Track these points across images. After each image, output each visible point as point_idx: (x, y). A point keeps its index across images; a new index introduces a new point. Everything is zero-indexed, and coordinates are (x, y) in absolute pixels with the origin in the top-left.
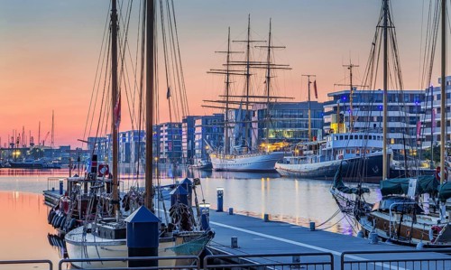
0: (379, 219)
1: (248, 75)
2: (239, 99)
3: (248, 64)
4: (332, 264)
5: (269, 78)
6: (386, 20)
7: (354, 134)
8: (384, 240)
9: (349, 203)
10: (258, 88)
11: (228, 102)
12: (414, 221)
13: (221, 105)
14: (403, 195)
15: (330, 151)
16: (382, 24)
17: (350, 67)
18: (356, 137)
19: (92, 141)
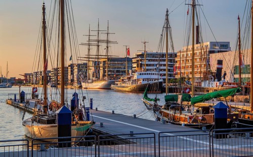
0: (165, 113)
1: (98, 46)
2: (94, 57)
3: (98, 41)
4: (155, 137)
5: (107, 47)
6: (167, 25)
7: (146, 73)
8: (167, 122)
9: (151, 105)
10: (103, 52)
11: (89, 58)
12: (181, 114)
13: (86, 59)
14: (175, 102)
15: (135, 80)
16: (165, 26)
17: (145, 43)
18: (147, 74)
19: (26, 75)
